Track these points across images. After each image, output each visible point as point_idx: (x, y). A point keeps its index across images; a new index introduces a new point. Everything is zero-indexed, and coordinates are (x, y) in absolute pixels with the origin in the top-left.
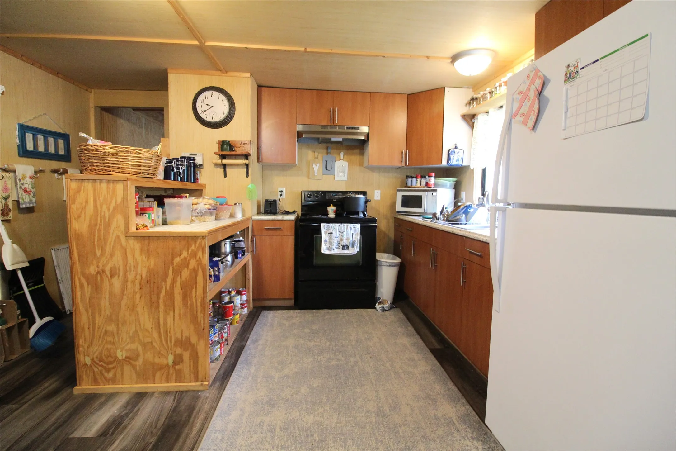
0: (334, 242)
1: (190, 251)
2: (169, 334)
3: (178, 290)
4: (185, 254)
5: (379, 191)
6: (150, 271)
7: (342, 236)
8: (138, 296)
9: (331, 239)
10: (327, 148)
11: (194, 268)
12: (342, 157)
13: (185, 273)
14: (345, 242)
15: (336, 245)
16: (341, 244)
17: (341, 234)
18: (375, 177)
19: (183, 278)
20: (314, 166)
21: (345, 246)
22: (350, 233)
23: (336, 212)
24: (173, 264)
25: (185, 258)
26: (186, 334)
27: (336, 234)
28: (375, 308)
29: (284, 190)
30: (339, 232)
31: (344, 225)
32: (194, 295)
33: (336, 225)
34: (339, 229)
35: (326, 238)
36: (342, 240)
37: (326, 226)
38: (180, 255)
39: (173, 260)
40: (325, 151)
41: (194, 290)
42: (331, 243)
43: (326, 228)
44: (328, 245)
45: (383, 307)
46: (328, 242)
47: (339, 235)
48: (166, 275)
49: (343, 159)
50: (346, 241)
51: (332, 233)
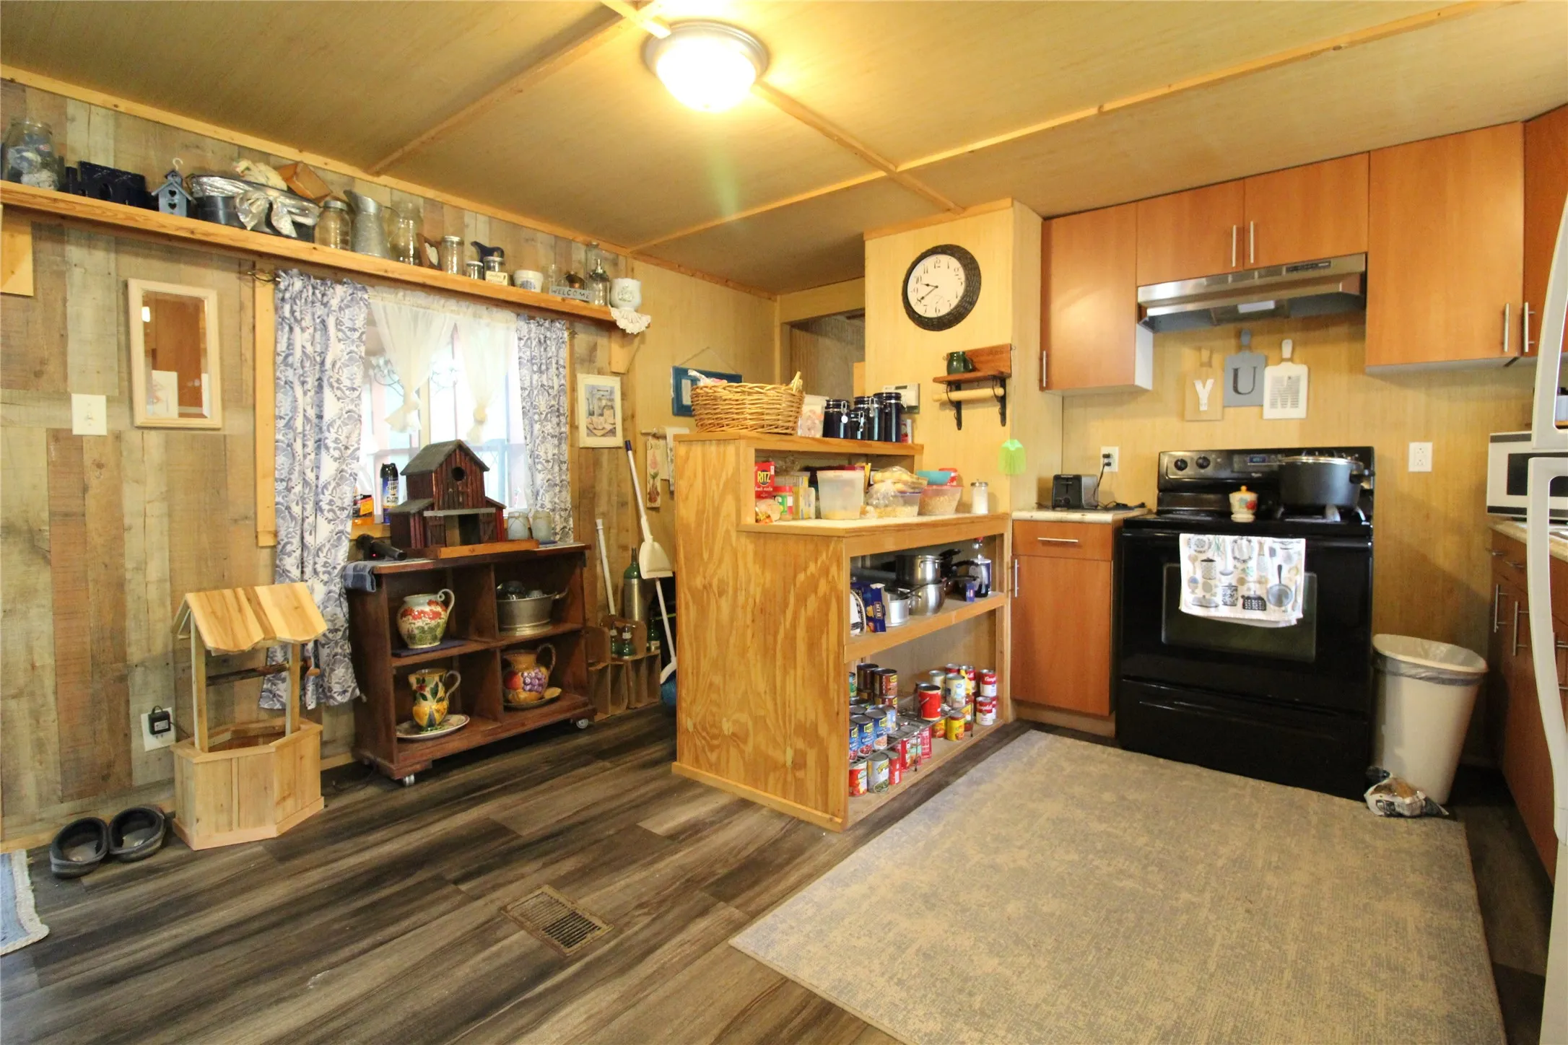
0: (1216, 586)
1: (819, 563)
2: (788, 709)
3: (801, 633)
4: (812, 568)
5: (1428, 447)
6: (765, 592)
7: (1244, 570)
8: (749, 633)
9: (1208, 577)
10: (1238, 335)
11: (825, 594)
12: (1287, 353)
13: (812, 603)
14: (1253, 589)
15: (1224, 595)
16: (1240, 593)
17: (1240, 566)
18: (1414, 401)
19: (809, 613)
20: (1199, 386)
21: (1255, 599)
22: (1272, 565)
23: (1257, 508)
24: (795, 585)
25: (812, 575)
26: (812, 716)
27: (1224, 563)
28: (1364, 800)
29: (1115, 451)
30: (1235, 558)
31: (1250, 541)
32: (824, 646)
33: (1224, 541)
34: (1233, 551)
35: (1195, 573)
36: (1242, 581)
37: (1193, 541)
38: (805, 569)
39: (795, 577)
40: (1233, 342)
41: (824, 637)
42: (1208, 588)
43: (1194, 547)
44: (1200, 593)
45: (1392, 804)
46: (1200, 586)
47: (1235, 567)
48: (786, 605)
49: (1291, 360)
50: (1258, 585)
51: (1211, 561)
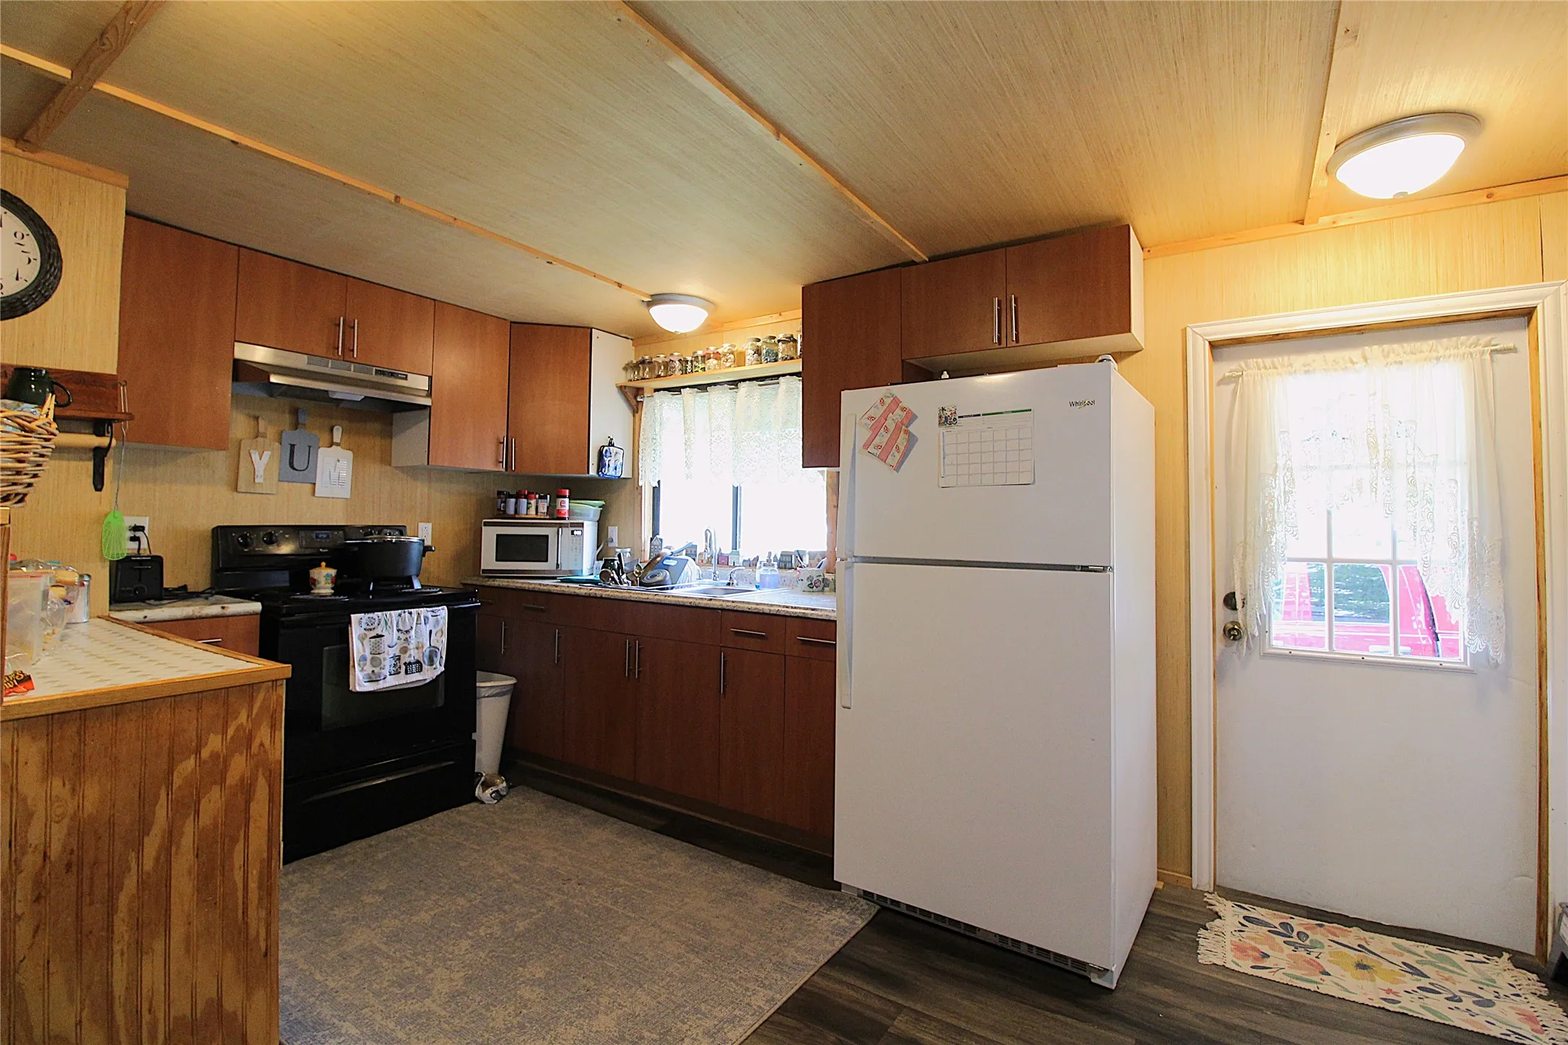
0: (385, 659)
1: (231, 732)
2: (146, 1017)
3: (184, 862)
4: (214, 743)
5: (430, 525)
6: (79, 828)
7: (406, 640)
9: (376, 653)
10: (295, 412)
11: (242, 779)
12: (337, 437)
13: (213, 803)
14: (413, 655)
15: (390, 666)
16: (403, 661)
17: (403, 636)
18: (420, 490)
19: (205, 819)
20: (255, 456)
21: (414, 663)
22: (425, 630)
24: (170, 784)
25: (215, 756)
26: (208, 991)
27: (391, 637)
28: (476, 799)
29: (145, 523)
30: (398, 630)
31: (410, 613)
32: (238, 860)
33: (390, 614)
34: (397, 626)
35: (364, 651)
36: (404, 650)
37: (364, 621)
38: (198, 751)
39: (170, 771)
40: (287, 418)
41: (240, 846)
42: (376, 662)
43: (364, 626)
44: (369, 669)
45: (497, 791)
46: (368, 662)
47: (399, 638)
48: (144, 826)
49: (338, 444)
50: (416, 651)
51: (382, 636)
